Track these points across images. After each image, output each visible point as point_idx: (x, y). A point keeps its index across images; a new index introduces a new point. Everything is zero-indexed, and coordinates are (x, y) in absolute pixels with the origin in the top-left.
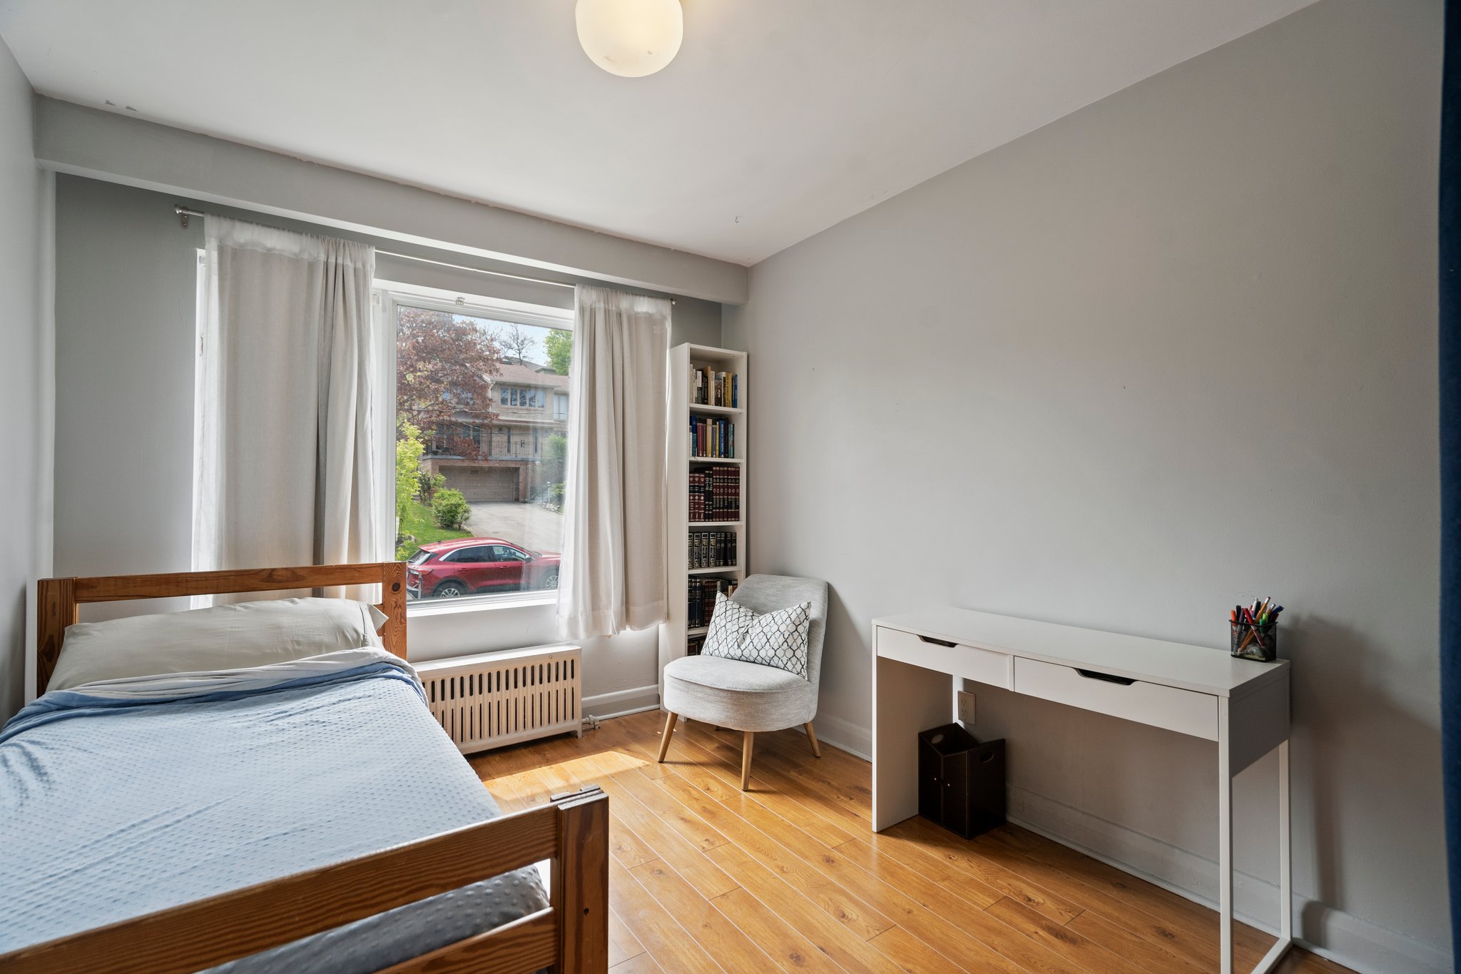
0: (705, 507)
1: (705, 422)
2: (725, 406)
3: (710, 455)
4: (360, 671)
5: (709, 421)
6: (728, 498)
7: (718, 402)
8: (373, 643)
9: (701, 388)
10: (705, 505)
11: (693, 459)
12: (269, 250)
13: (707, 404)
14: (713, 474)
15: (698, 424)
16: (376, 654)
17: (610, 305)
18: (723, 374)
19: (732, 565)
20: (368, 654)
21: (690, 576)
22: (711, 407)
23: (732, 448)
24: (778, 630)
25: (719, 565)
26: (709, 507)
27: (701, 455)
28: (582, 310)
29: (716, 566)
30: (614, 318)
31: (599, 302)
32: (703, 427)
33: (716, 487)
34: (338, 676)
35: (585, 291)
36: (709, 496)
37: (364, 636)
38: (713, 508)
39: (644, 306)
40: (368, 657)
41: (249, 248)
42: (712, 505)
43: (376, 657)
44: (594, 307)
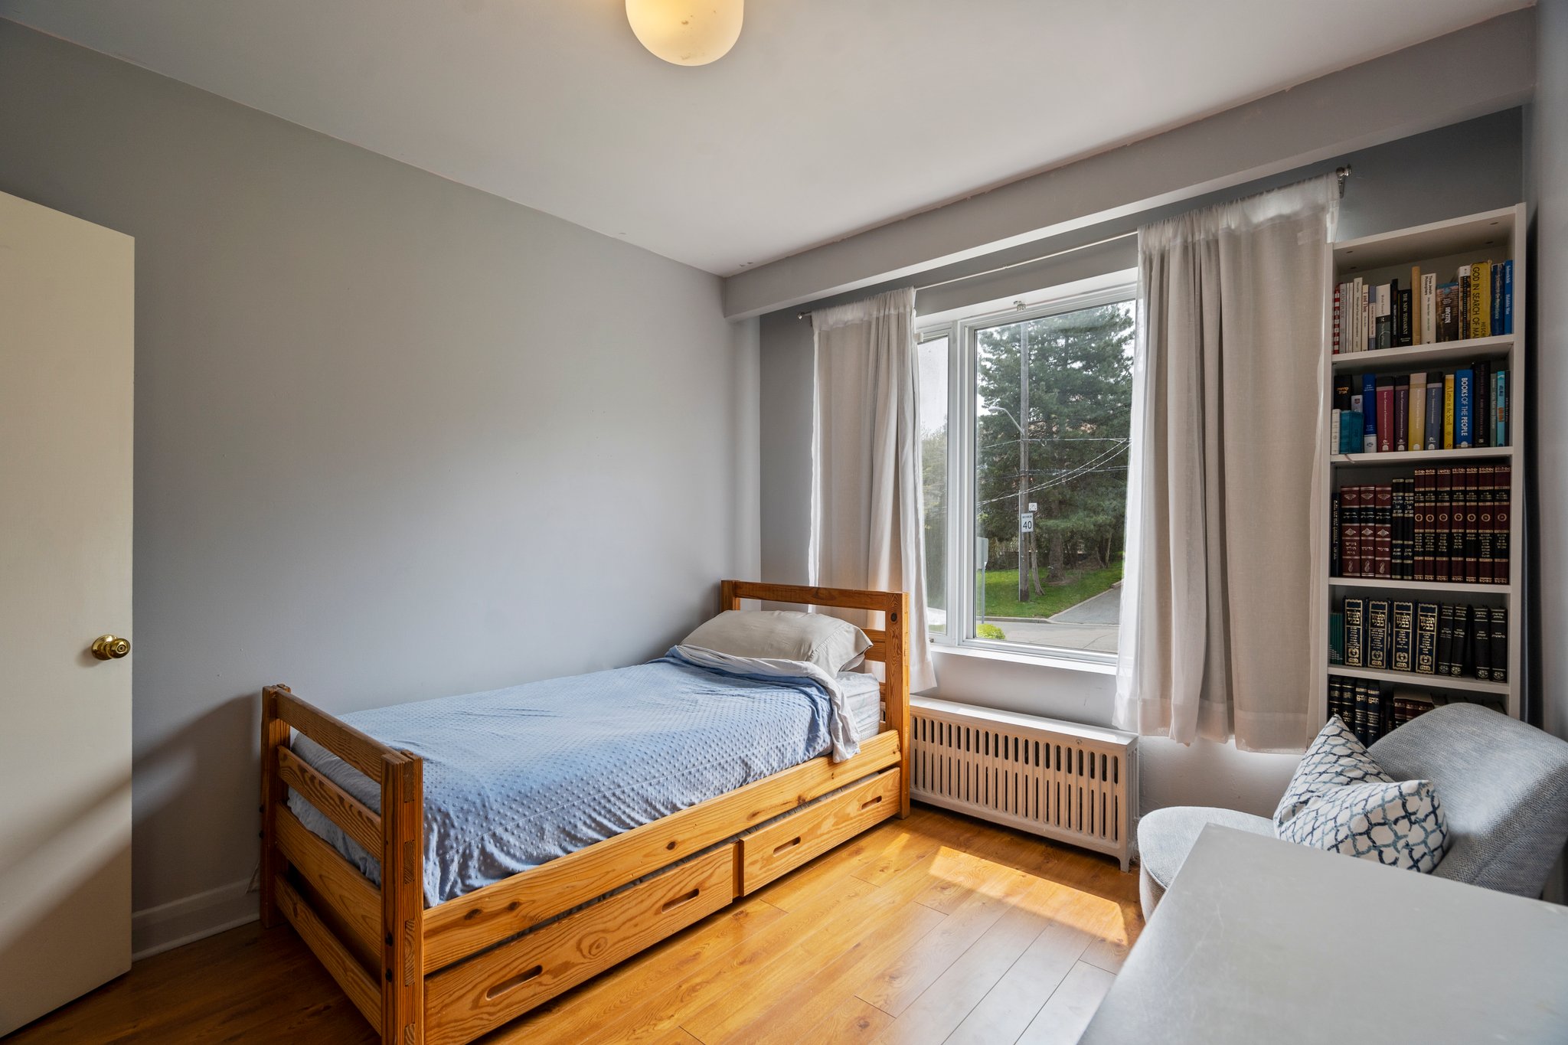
0: (1391, 551)
1: (1407, 382)
2: (1467, 337)
3: (1417, 446)
4: (792, 680)
5: (1418, 379)
6: (1465, 535)
7: (1446, 332)
8: (818, 661)
9: (1389, 318)
10: (1392, 546)
11: (1342, 458)
12: (846, 323)
13: (1410, 343)
14: (1414, 485)
15: (1379, 389)
16: (806, 669)
17: (1197, 234)
18: (1464, 271)
19: (1491, 678)
20: (800, 667)
21: (1332, 679)
22: (1427, 346)
23: (1501, 426)
24: (1335, 818)
25: (1450, 674)
26: (1402, 552)
27: (1386, 447)
28: (1149, 262)
29: (1437, 672)
30: (1202, 251)
31: (1175, 236)
32: (1395, 396)
33: (1425, 511)
34: (777, 679)
35: (1153, 231)
36: (1402, 529)
37: (812, 652)
38: (1415, 553)
39: (1272, 207)
40: (798, 670)
41: (834, 327)
42: (1413, 546)
43: (805, 672)
44: (1167, 248)
